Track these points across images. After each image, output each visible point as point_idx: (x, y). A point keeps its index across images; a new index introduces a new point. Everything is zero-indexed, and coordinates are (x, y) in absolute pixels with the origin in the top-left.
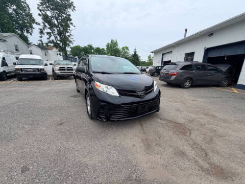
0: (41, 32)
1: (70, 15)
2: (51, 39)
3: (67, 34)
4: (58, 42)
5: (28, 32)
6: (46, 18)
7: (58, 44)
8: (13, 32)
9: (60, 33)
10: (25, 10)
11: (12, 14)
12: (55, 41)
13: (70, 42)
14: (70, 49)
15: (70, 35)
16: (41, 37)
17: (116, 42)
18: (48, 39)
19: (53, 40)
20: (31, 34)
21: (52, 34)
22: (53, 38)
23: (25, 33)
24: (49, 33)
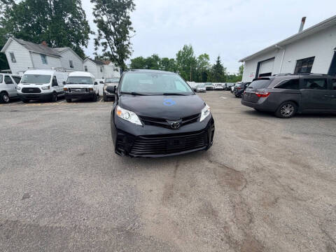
0: (97, 43)
1: (129, 17)
2: (106, 51)
3: (125, 43)
4: (115, 54)
5: (83, 44)
6: (101, 25)
7: (115, 57)
8: (69, 45)
9: (117, 42)
10: (81, 18)
11: (68, 24)
12: (111, 53)
13: (129, 52)
14: (131, 63)
15: (129, 43)
16: (96, 49)
17: (191, 48)
18: (104, 50)
19: (109, 52)
20: (86, 47)
21: (108, 44)
22: (109, 49)
23: (81, 46)
24: (105, 44)
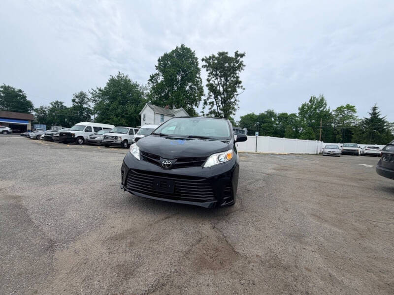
0: (205, 103)
1: (238, 77)
2: (212, 109)
3: (233, 100)
4: (220, 111)
5: (196, 105)
6: (212, 88)
7: (220, 114)
8: (184, 107)
9: (224, 101)
10: (198, 84)
11: (188, 90)
12: (216, 111)
13: (233, 108)
15: (236, 100)
16: (204, 108)
18: (210, 109)
19: (214, 110)
20: (198, 107)
21: (215, 103)
22: (215, 107)
23: (194, 107)
24: (212, 103)
